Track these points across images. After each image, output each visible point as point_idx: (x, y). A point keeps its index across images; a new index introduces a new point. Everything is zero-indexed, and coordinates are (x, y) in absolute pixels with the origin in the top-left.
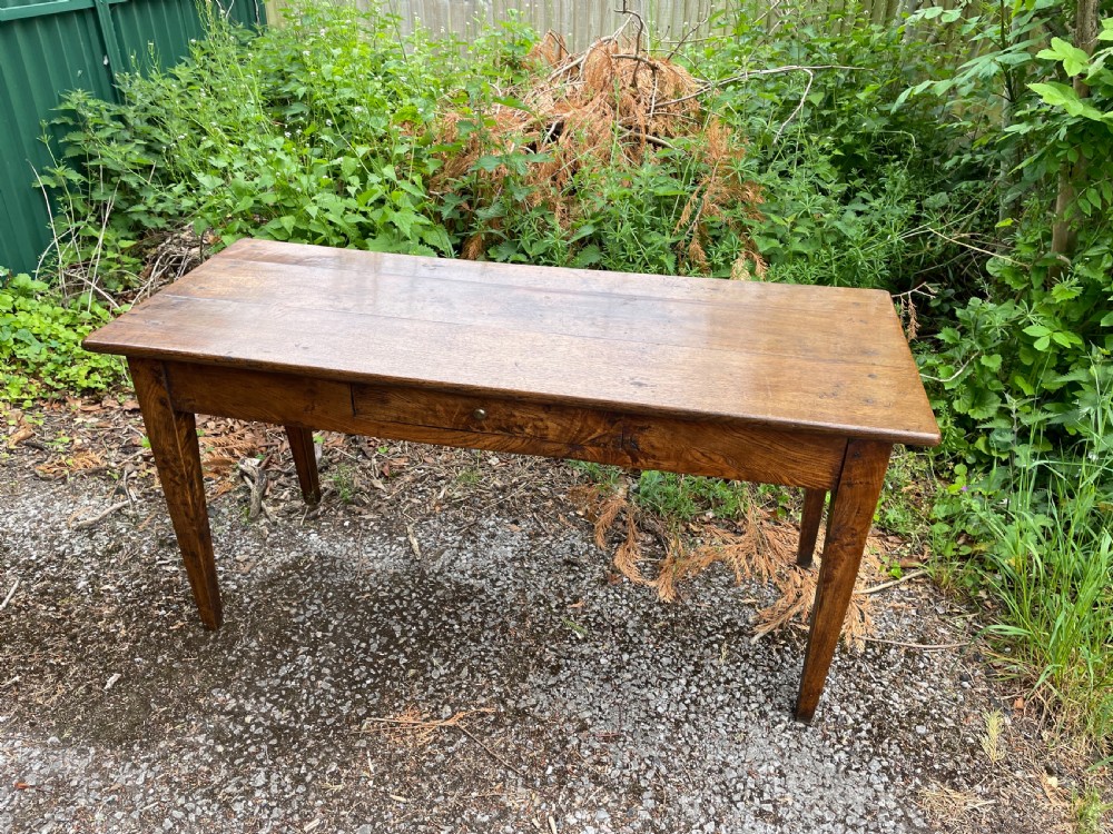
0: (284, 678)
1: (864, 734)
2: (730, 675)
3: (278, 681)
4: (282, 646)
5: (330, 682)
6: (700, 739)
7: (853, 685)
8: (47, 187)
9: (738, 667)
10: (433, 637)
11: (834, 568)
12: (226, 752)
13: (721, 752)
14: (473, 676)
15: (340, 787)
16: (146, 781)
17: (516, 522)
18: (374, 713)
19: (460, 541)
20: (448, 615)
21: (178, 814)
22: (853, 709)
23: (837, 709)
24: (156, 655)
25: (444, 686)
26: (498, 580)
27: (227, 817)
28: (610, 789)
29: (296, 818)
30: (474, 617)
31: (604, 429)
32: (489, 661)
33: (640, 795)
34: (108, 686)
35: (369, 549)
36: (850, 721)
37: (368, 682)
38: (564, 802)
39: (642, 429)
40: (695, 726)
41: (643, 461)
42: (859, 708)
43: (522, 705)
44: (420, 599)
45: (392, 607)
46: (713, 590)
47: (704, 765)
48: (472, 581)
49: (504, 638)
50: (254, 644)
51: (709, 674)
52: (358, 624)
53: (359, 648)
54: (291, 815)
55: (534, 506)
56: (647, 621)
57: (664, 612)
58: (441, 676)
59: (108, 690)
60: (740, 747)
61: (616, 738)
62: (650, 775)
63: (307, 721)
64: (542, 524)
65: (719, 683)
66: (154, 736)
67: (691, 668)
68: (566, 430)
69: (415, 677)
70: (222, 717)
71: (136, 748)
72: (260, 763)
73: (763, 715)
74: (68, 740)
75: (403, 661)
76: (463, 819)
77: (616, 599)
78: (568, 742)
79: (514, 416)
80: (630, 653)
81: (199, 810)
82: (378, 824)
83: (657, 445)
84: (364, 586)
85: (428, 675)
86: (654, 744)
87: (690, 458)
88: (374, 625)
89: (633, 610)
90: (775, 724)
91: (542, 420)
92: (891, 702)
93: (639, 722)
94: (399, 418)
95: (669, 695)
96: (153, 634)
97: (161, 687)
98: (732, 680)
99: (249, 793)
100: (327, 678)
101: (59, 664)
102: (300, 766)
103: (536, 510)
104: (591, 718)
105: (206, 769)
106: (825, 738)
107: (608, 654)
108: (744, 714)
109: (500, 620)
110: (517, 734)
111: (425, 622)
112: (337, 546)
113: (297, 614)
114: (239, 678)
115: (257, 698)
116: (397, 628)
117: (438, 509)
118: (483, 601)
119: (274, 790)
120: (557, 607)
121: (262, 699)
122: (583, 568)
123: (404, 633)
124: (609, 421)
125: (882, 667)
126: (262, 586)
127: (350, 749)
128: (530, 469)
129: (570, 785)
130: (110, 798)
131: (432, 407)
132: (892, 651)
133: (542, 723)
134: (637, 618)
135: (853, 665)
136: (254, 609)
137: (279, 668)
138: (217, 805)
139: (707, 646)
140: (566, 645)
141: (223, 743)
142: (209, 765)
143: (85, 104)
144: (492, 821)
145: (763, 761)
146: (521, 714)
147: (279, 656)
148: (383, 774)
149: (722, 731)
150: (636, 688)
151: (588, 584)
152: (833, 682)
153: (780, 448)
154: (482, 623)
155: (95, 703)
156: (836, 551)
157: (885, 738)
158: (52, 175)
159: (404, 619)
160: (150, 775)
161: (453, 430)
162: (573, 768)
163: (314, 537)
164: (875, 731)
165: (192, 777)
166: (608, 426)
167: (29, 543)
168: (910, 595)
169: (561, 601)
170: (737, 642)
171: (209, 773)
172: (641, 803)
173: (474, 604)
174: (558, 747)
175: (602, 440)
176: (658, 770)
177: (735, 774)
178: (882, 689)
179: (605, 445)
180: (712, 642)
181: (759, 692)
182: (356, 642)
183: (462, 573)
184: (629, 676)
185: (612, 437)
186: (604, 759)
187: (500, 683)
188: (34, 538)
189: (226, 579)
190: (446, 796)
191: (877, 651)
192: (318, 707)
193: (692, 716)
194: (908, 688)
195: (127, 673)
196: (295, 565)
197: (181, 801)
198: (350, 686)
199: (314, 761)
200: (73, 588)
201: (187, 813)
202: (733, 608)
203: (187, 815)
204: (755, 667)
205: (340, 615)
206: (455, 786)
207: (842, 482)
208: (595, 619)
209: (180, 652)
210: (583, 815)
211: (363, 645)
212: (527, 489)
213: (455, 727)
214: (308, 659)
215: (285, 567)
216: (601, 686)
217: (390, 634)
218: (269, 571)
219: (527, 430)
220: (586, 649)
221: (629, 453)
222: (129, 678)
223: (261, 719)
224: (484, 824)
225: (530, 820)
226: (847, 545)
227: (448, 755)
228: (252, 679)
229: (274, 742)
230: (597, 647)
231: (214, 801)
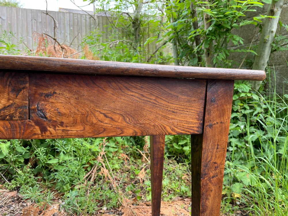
11: (207, 199)
31: (9, 99)
39: (47, 95)
41: (51, 129)
83: (63, 111)
87: (95, 121)
124: (13, 90)
153: (163, 102)
156: (207, 184)
166: (12, 95)
175: (7, 112)
179: (11, 117)
185: (18, 107)
207: (206, 124)
221: (38, 123)
226: (213, 177)
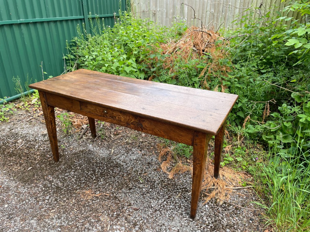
0: (66, 176)
1: (209, 227)
2: (177, 202)
3: (64, 176)
4: (69, 169)
5: (75, 179)
6: (160, 216)
7: (213, 213)
8: (65, 59)
9: (181, 200)
10: (104, 174)
11: (195, 171)
12: (44, 190)
13: (164, 221)
14: (109, 186)
15: (64, 204)
16: (25, 192)
17: (141, 151)
18: (81, 189)
19: (124, 153)
20: (111, 170)
21: (27, 201)
22: (210, 219)
23: (205, 218)
24: (42, 165)
25: (101, 186)
26: (128, 164)
27: (37, 204)
28: (129, 222)
29: (51, 209)
30: (117, 172)
31: (134, 120)
32: (115, 183)
33: (136, 226)
34: (29, 169)
35: (101, 151)
36: (207, 222)
37: (83, 181)
38: (115, 222)
39: (143, 121)
40: (160, 212)
41: (144, 130)
42: (212, 219)
43: (117, 196)
44: (106, 164)
45: (99, 165)
46: (185, 178)
47: (157, 223)
48: (121, 163)
49: (122, 178)
50: (63, 167)
51: (171, 200)
52: (88, 167)
53: (86, 173)
54: (50, 208)
55: (148, 148)
56: (162, 182)
57: (168, 181)
58: (101, 184)
59: (28, 170)
60: (170, 221)
61: (137, 210)
62: (141, 222)
63: (65, 187)
64: (147, 153)
65: (173, 203)
66: (32, 182)
67: (168, 197)
68: (125, 119)
69: (95, 183)
70: (48, 182)
71: (27, 184)
72: (50, 194)
73: (182, 214)
74: (15, 179)
75: (94, 178)
76: (88, 219)
77: (156, 175)
78: (124, 208)
79: (114, 114)
80: (152, 189)
81: (32, 201)
82: (68, 215)
83: (147, 126)
84: (95, 159)
85: (98, 183)
86: (146, 214)
88: (92, 168)
89: (159, 179)
90: (184, 217)
92: (223, 220)
93: (145, 207)
95: (158, 202)
96: (44, 160)
97: (39, 172)
98: (177, 203)
99: (44, 200)
100: (75, 178)
101: (22, 163)
102: (58, 197)
103: (148, 149)
104: (133, 203)
105: (38, 192)
106: (197, 225)
107: (146, 188)
108: (176, 213)
109: (123, 174)
110: (112, 202)
111: (105, 170)
112: (95, 149)
113: (77, 162)
114: (56, 174)
115: (57, 179)
116: (97, 170)
117: (123, 144)
118: (121, 168)
119: (50, 201)
120: (139, 173)
121: (58, 180)
122: (152, 165)
123: (98, 172)
124: (135, 118)
125: (225, 210)
126: (72, 154)
127: (71, 196)
129: (119, 219)
130: (16, 194)
131: (96, 109)
132: (231, 207)
133: (120, 201)
134: (159, 181)
135: (216, 207)
136: (68, 159)
137: (65, 174)
138: (36, 201)
139: (175, 192)
140: (137, 183)
141: (45, 188)
142: (40, 192)
143: (77, 41)
144: (94, 222)
145: (175, 226)
146: (116, 198)
147: (67, 171)
148: (75, 204)
149: (167, 216)
150: (149, 198)
151: (151, 170)
152: (207, 211)
154: (118, 174)
155: (24, 173)
157: (215, 230)
158: (67, 56)
159: (100, 168)
160: (26, 191)
161: (101, 116)
162: (122, 215)
163: (91, 145)
164: (213, 227)
165: (34, 194)
167: (31, 136)
168: (247, 192)
169: (141, 172)
170: (185, 193)
171: (38, 193)
172: (135, 228)
173: (119, 168)
174: (121, 208)
175: (134, 123)
176: (144, 221)
177: (165, 228)
178: (222, 216)
180: (177, 192)
181: (184, 208)
182: (86, 171)
183: (120, 160)
184: (149, 195)
185: (136, 123)
186: (131, 214)
187: (115, 189)
188: (33, 135)
189: (66, 151)
190: (87, 213)
191: (226, 205)
192: (69, 184)
193: (161, 210)
194: (231, 218)
195: (34, 168)
196: (82, 151)
197: (29, 198)
198: (79, 181)
199: (61, 197)
200: (34, 147)
201: (29, 201)
202: (188, 184)
203: (29, 202)
204: (186, 201)
205: (86, 164)
206: (90, 211)
207: (194, 143)
208: (148, 178)
209: (47, 165)
210: (118, 227)
211: (87, 172)
212: (148, 143)
213: (98, 197)
214: (73, 173)
215: (80, 151)
216: (140, 196)
217: (94, 171)
218: (76, 151)
219: (117, 118)
220: (141, 186)
222: (33, 169)
223: (56, 184)
224: (93, 222)
225: (104, 224)
227: (93, 203)
228: (59, 175)
229: (55, 190)
230: (144, 186)
231: (36, 200)
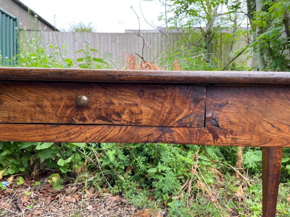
31: (190, 109)
39: (221, 106)
41: (222, 137)
68: (157, 113)
79: (113, 104)
83: (233, 120)
87: (262, 130)
91: (136, 105)
94: (9, 118)
124: (194, 101)
128: (109, 210)
131: (40, 103)
161: (58, 124)
166: (192, 106)
175: (188, 120)
179: (191, 124)
219: (124, 117)
221: (211, 131)
